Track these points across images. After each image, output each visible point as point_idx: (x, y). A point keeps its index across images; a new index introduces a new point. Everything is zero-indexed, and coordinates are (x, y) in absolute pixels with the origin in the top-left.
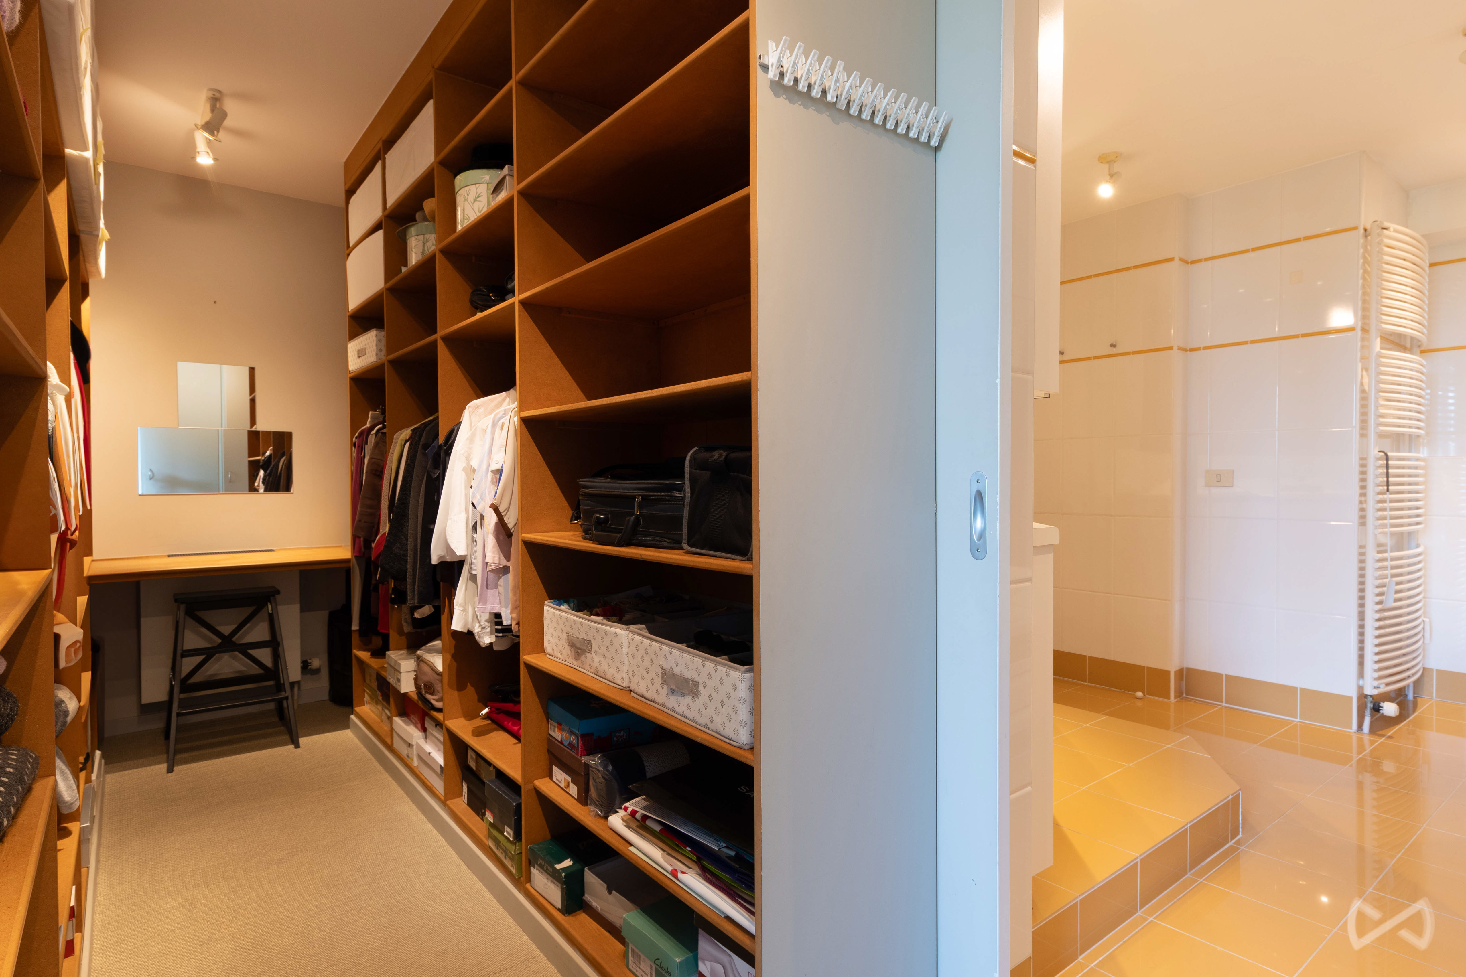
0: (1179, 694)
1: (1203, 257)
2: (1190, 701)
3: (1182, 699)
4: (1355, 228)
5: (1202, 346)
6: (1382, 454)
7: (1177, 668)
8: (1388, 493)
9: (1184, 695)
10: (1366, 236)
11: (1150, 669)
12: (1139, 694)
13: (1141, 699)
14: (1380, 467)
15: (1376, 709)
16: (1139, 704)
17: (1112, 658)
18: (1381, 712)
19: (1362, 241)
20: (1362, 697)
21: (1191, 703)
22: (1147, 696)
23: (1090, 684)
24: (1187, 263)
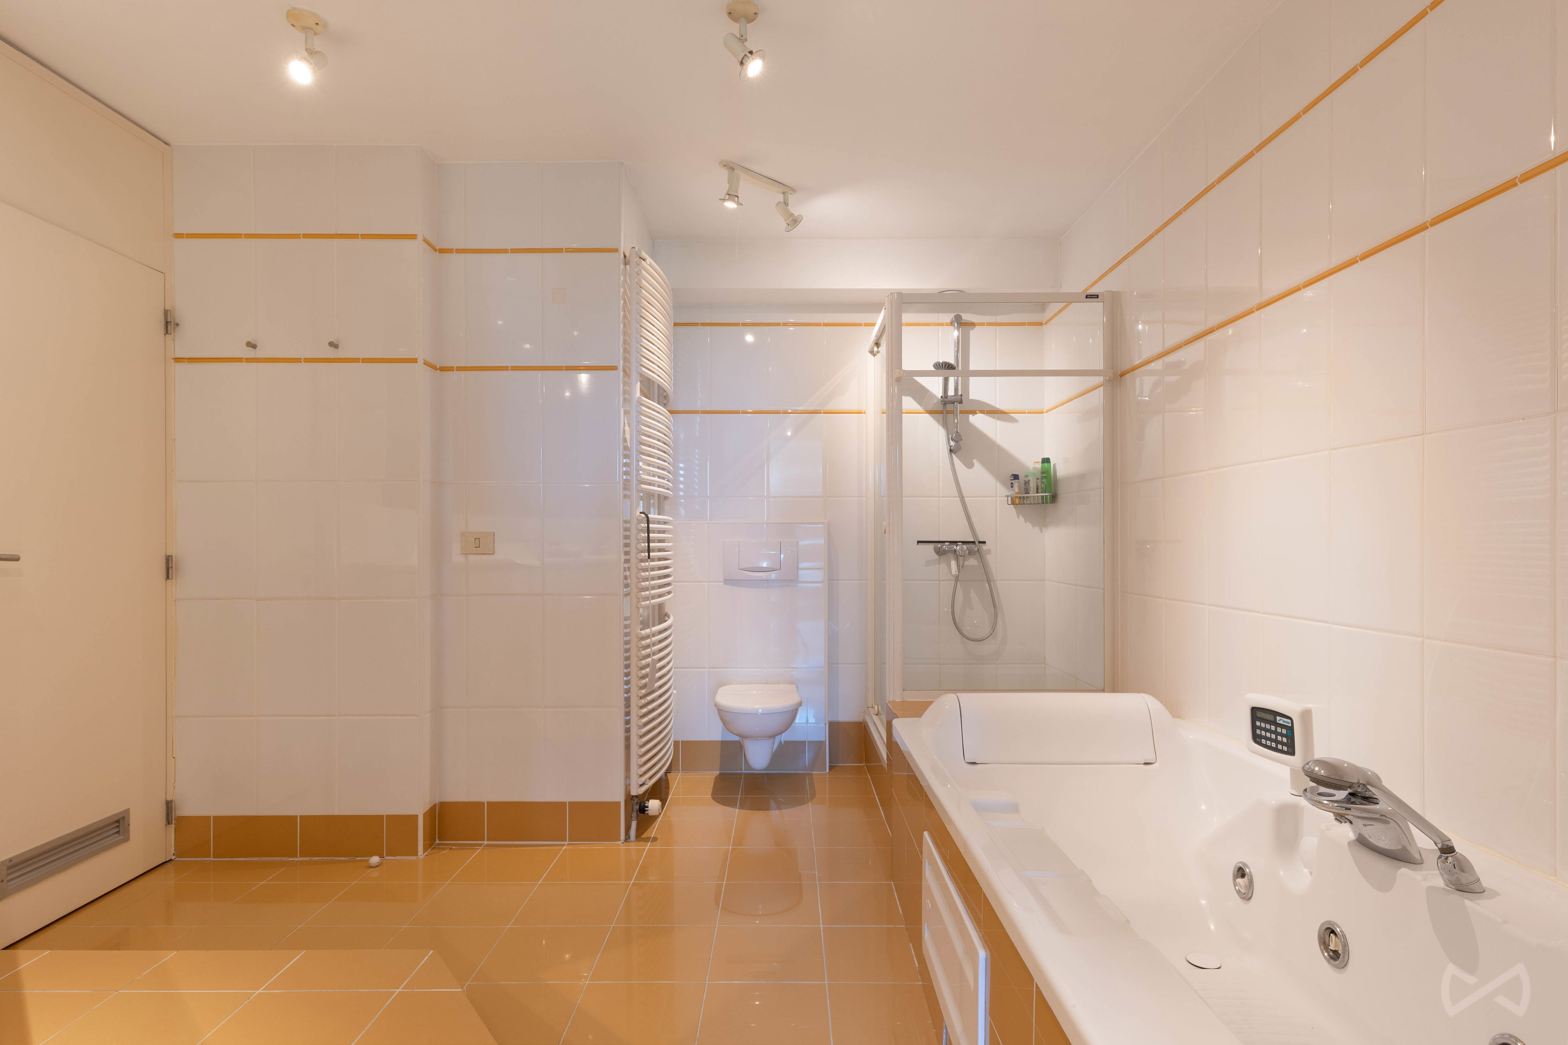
0: (430, 844)
1: (455, 246)
2: (445, 849)
3: (434, 848)
4: (616, 250)
5: (455, 365)
6: (643, 515)
7: (428, 808)
8: (649, 560)
9: (437, 842)
10: (625, 264)
11: (390, 818)
12: (375, 860)
13: (377, 866)
14: (642, 531)
15: (643, 809)
16: (374, 873)
17: (336, 812)
18: (646, 812)
19: (622, 266)
20: (629, 798)
21: (445, 851)
22: (386, 858)
23: (302, 859)
24: (435, 250)
